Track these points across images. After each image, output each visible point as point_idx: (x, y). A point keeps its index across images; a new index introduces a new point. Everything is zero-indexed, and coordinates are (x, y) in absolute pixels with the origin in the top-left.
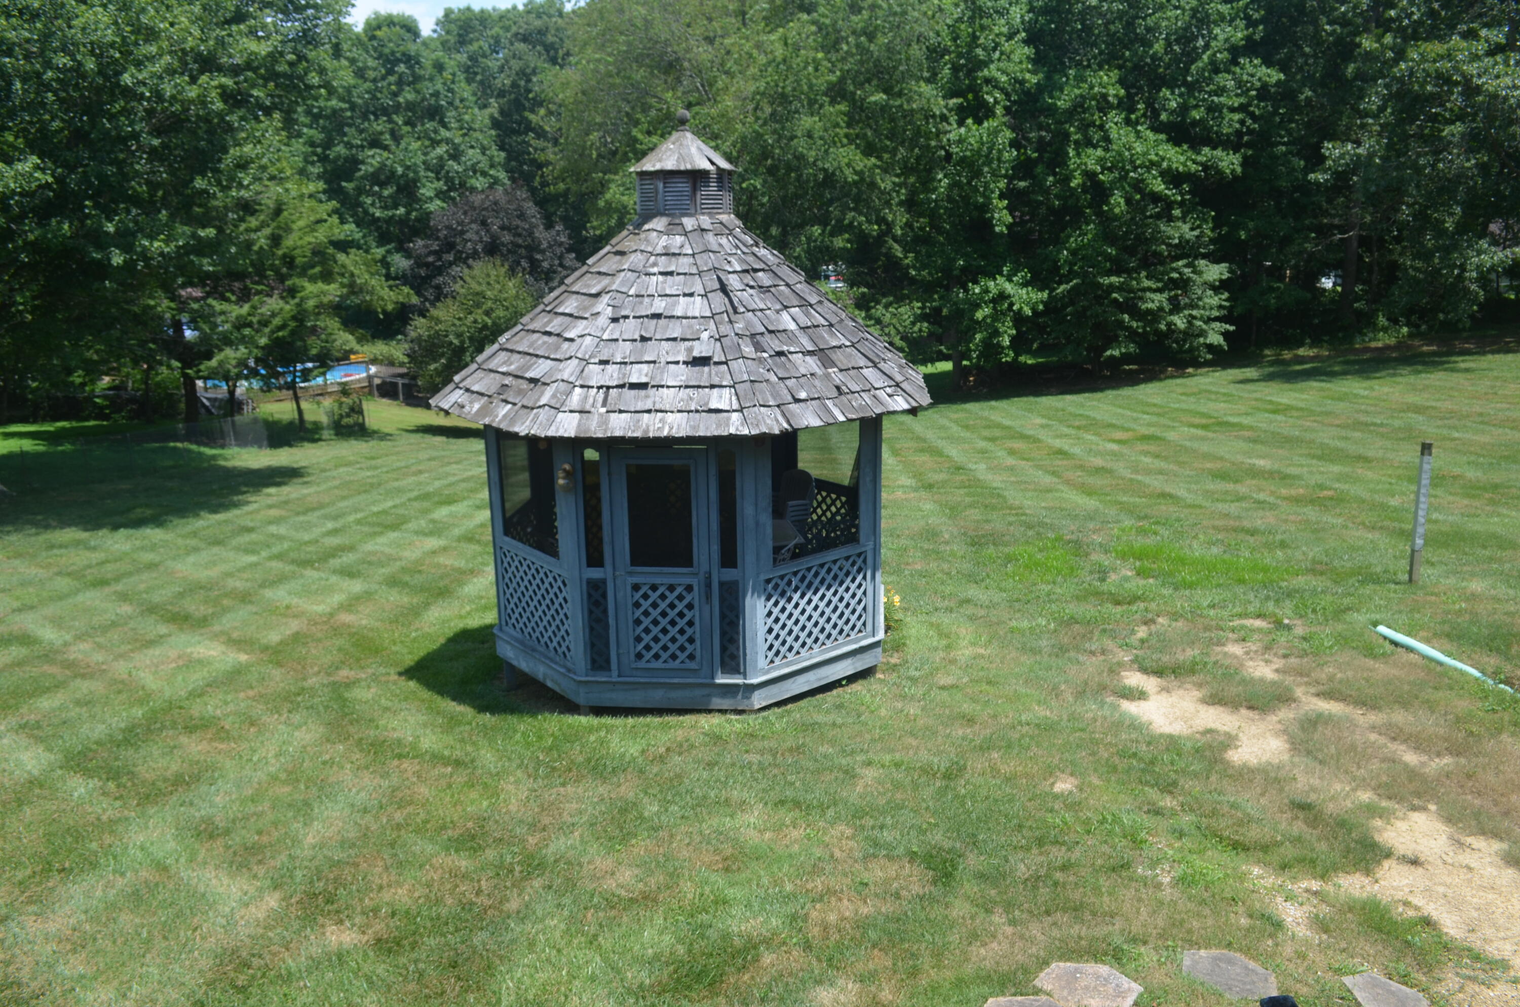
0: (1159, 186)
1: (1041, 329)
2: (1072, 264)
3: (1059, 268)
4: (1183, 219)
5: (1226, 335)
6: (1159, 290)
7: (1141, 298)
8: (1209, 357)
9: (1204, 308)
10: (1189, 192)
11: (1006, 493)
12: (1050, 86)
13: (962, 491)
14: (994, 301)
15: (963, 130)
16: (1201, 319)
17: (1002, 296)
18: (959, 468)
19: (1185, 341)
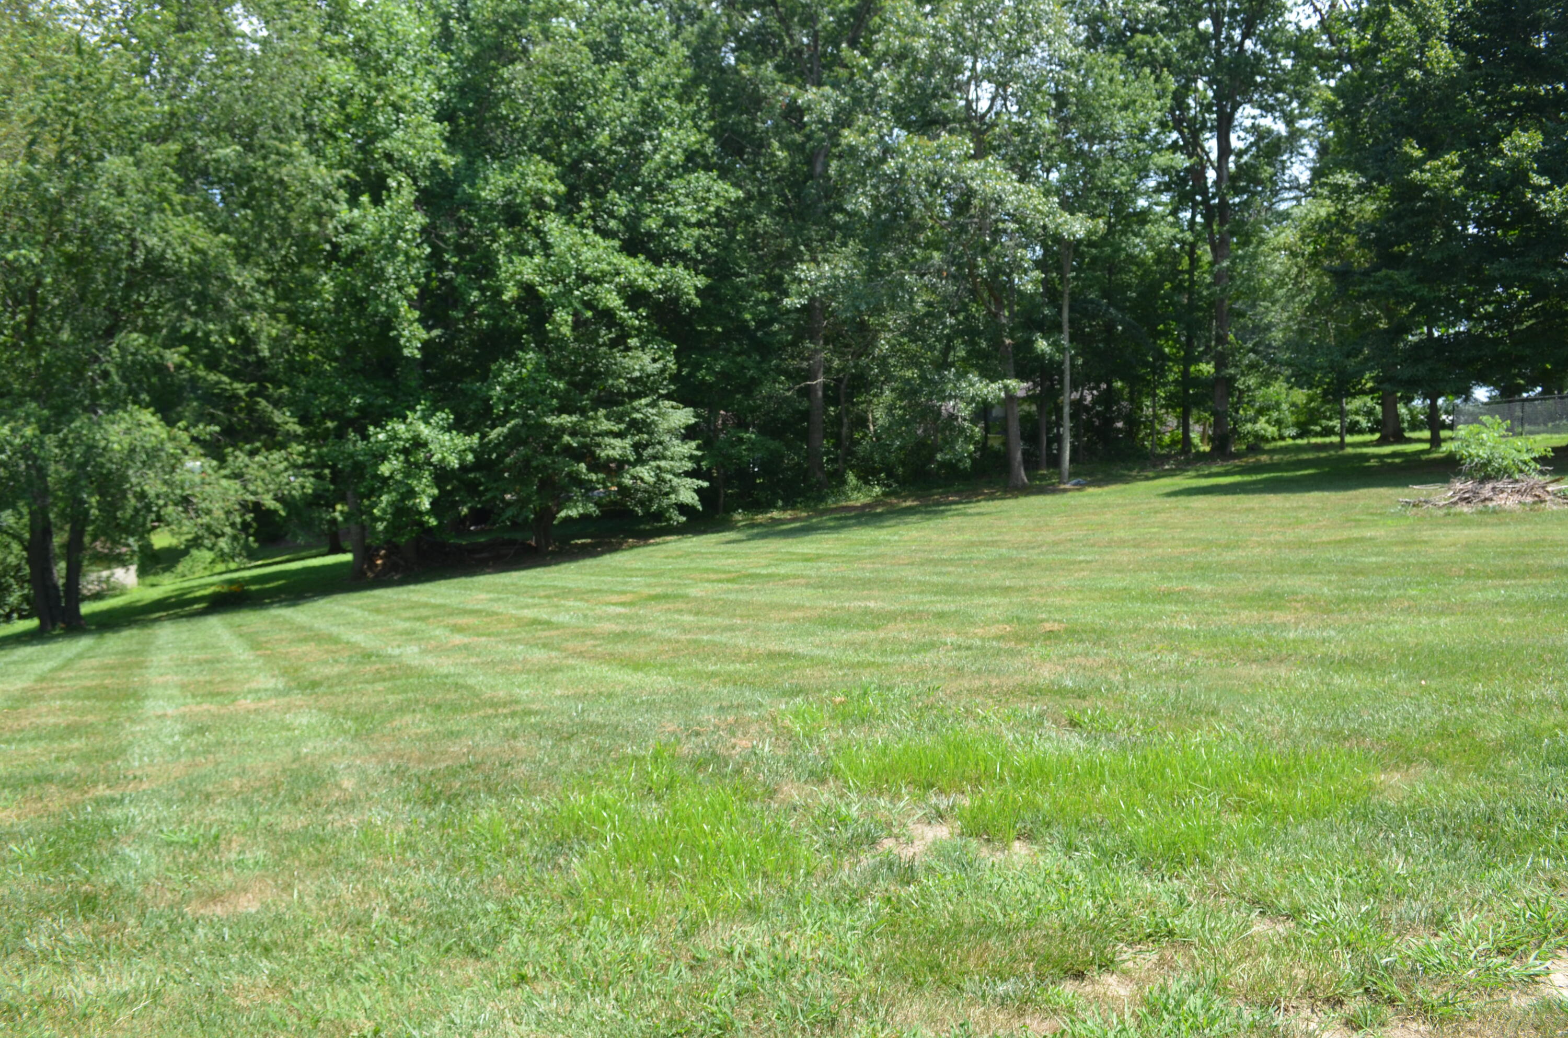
0: (614, 301)
1: (472, 488)
2: (508, 403)
3: (490, 408)
4: (643, 347)
5: (699, 491)
6: (620, 435)
7: (599, 445)
8: (683, 519)
9: (672, 459)
10: (647, 318)
11: (471, 681)
12: (470, 172)
13: (379, 686)
14: (405, 451)
15: (356, 212)
16: (671, 472)
17: (418, 443)
18: (367, 656)
19: (651, 500)
